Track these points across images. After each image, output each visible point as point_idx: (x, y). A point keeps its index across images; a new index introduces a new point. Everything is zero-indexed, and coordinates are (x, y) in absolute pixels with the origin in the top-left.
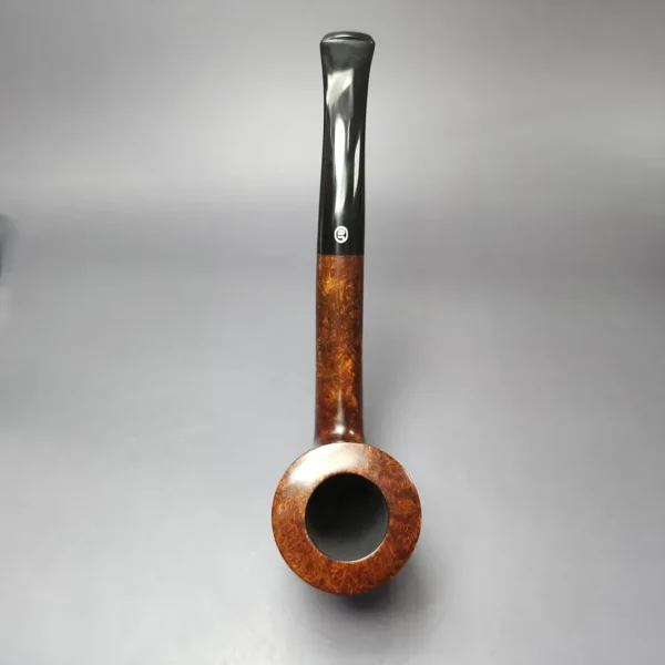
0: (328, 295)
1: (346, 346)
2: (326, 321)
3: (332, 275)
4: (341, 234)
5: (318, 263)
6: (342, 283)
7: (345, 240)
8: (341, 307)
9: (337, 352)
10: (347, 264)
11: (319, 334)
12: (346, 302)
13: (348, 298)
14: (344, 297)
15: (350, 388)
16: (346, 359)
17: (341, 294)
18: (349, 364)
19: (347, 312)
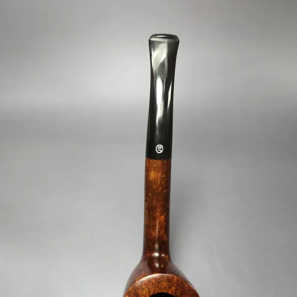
0: (151, 181)
1: (161, 208)
2: (150, 194)
3: (154, 170)
4: (160, 148)
5: (146, 163)
6: (159, 175)
7: (161, 152)
8: (159, 188)
9: (156, 212)
10: (163, 164)
11: (146, 201)
12: (161, 185)
13: (163, 183)
14: (160, 182)
15: (163, 231)
16: (162, 215)
17: (159, 180)
18: (163, 218)
19: (163, 190)
